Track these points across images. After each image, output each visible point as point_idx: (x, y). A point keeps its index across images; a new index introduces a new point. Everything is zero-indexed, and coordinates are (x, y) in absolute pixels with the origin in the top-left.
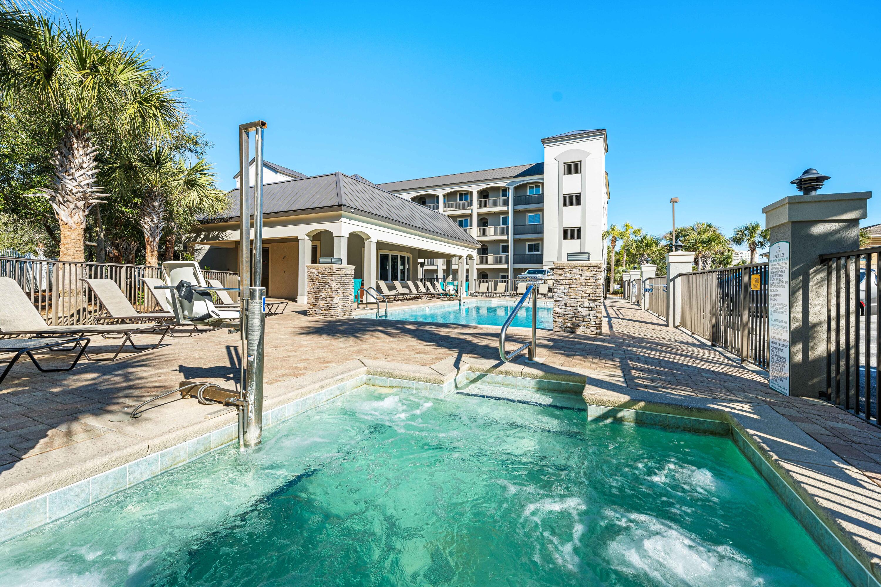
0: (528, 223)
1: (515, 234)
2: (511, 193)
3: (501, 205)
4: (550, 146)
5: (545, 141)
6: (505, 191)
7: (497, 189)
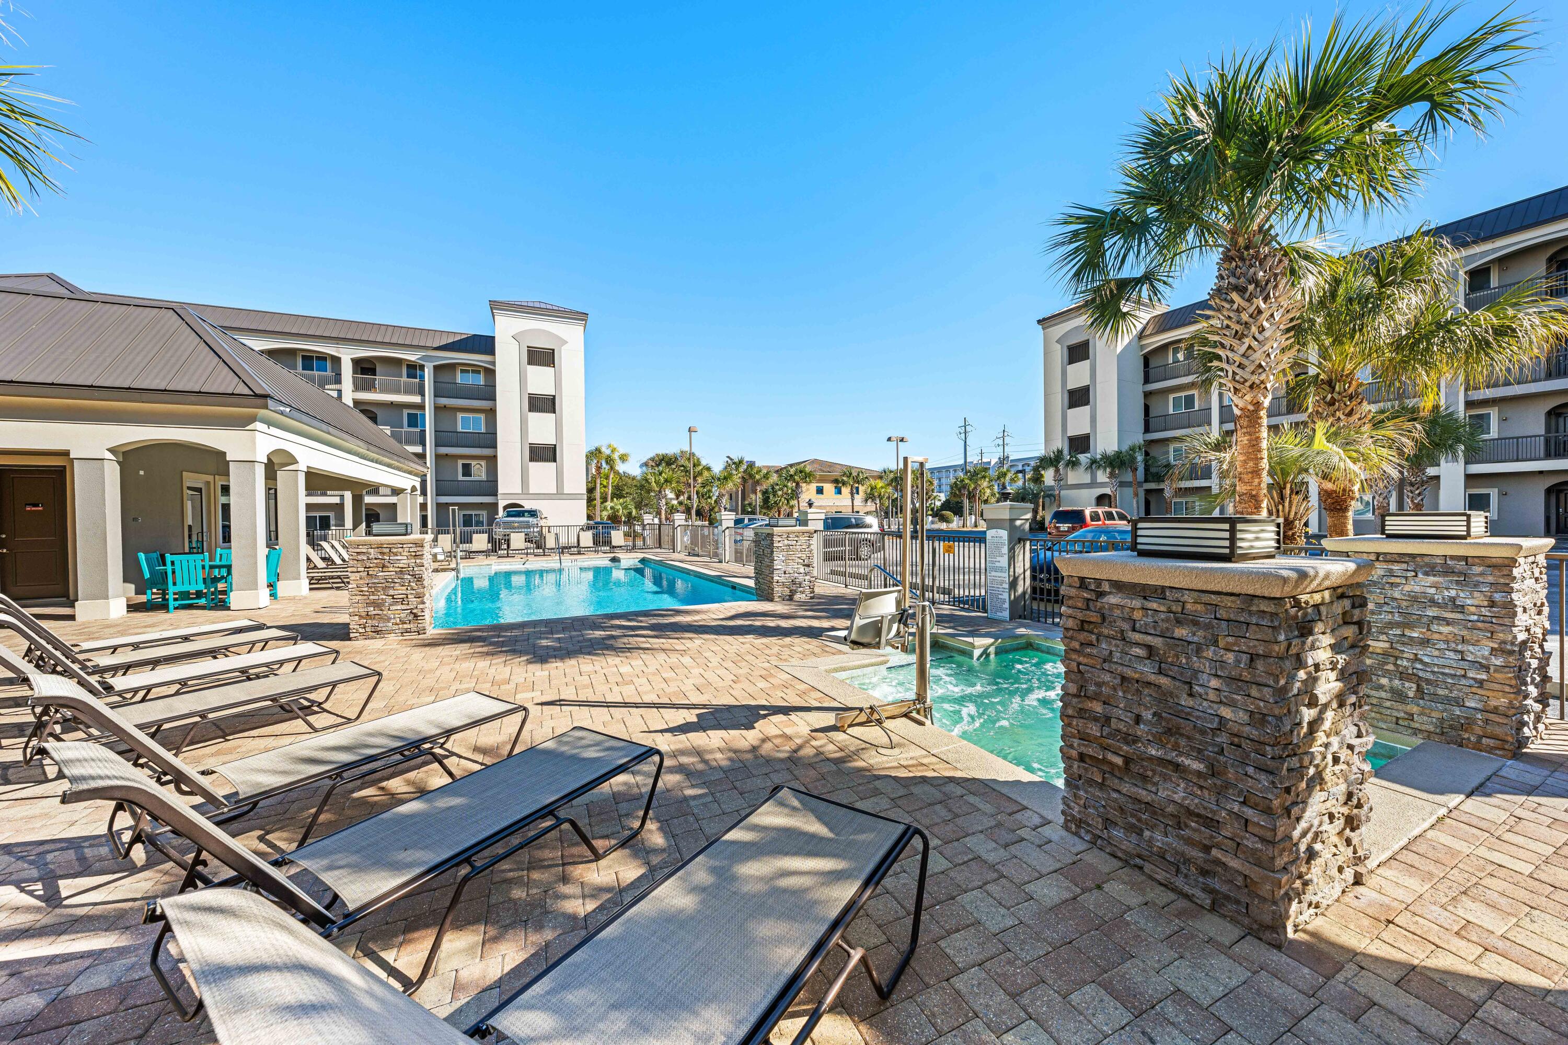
0: (460, 429)
1: (437, 445)
2: (428, 374)
3: (408, 392)
4: (506, 315)
5: (495, 306)
6: (414, 369)
7: (398, 362)
